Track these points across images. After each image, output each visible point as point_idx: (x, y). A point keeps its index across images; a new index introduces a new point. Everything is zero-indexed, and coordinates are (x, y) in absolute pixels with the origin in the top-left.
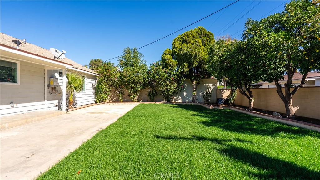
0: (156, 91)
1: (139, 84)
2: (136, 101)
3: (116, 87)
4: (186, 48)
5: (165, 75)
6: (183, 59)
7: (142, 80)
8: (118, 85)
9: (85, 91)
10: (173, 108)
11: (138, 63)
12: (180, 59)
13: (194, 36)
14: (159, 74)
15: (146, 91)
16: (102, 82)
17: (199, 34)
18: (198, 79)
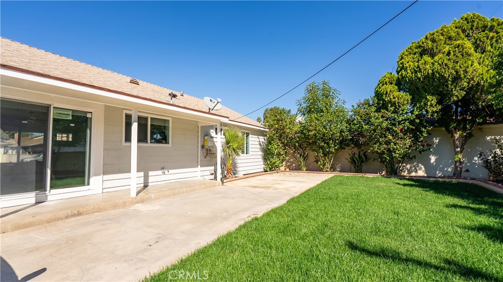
0: (365, 153)
1: (333, 141)
2: (328, 170)
3: (295, 148)
4: (428, 64)
5: (382, 122)
6: (423, 88)
7: (338, 134)
8: (297, 144)
9: (249, 154)
10: (402, 187)
11: (331, 106)
12: (418, 89)
13: (450, 38)
14: (370, 121)
15: (346, 155)
16: (272, 140)
17: (464, 31)
18: (468, 126)
